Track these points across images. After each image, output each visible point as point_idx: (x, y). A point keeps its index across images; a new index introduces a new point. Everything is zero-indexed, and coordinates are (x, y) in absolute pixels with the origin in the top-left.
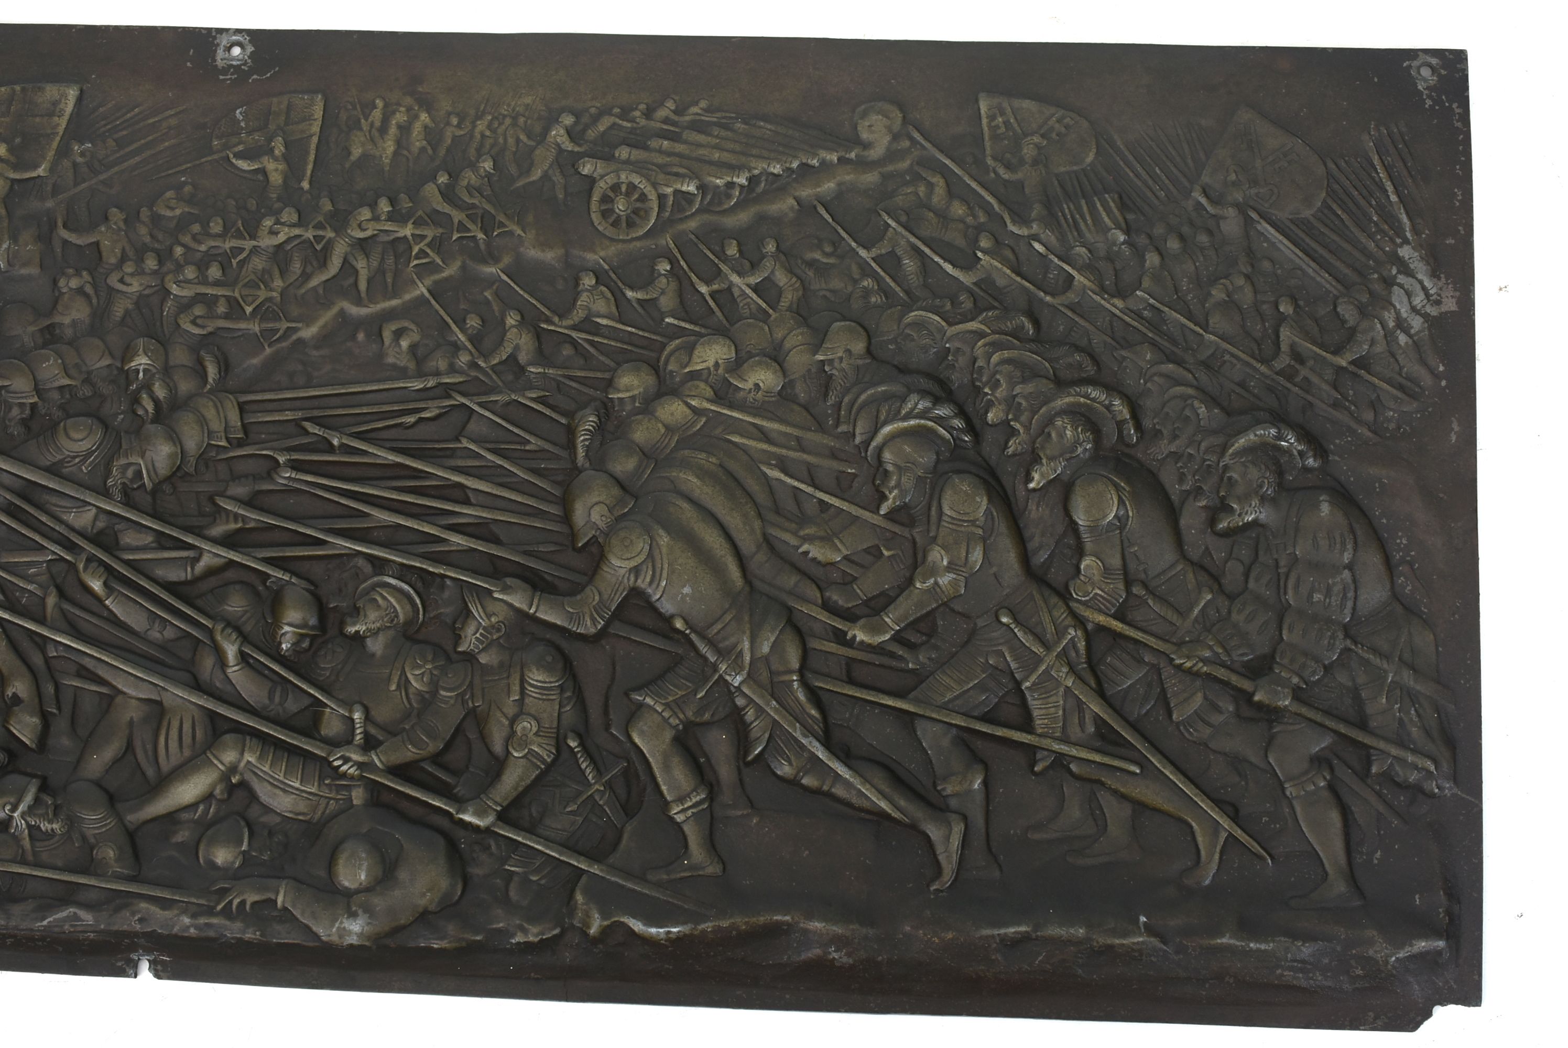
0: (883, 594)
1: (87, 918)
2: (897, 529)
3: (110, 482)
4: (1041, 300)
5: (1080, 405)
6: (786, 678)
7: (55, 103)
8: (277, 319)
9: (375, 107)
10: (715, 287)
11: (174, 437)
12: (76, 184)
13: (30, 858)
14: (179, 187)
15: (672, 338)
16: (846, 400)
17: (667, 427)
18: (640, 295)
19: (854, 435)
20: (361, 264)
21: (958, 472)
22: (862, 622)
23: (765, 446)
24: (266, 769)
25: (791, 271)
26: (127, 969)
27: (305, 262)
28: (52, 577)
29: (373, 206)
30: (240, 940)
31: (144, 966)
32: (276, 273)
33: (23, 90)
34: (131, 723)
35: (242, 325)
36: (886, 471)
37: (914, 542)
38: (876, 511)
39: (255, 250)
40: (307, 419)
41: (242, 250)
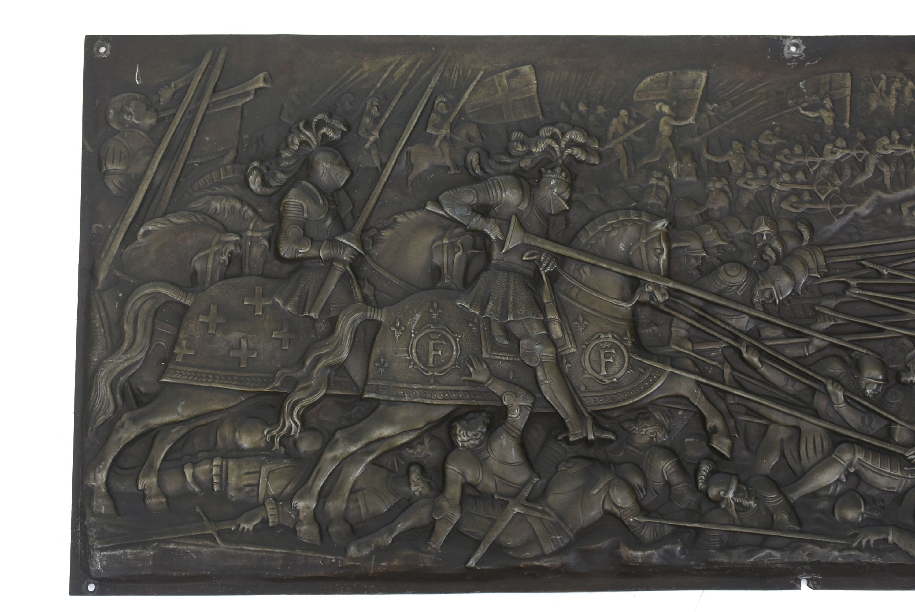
1: (777, 555)
3: (755, 300)
7: (695, 81)
8: (841, 203)
9: (881, 79)
11: (790, 274)
12: (711, 128)
13: (738, 522)
14: (772, 128)
20: (886, 170)
24: (869, 463)
26: (794, 585)
27: (852, 169)
28: (725, 358)
29: (889, 136)
30: (869, 563)
31: (804, 584)
32: (836, 175)
33: (674, 74)
34: (782, 441)
35: (820, 207)
39: (823, 163)
40: (863, 260)
41: (815, 163)
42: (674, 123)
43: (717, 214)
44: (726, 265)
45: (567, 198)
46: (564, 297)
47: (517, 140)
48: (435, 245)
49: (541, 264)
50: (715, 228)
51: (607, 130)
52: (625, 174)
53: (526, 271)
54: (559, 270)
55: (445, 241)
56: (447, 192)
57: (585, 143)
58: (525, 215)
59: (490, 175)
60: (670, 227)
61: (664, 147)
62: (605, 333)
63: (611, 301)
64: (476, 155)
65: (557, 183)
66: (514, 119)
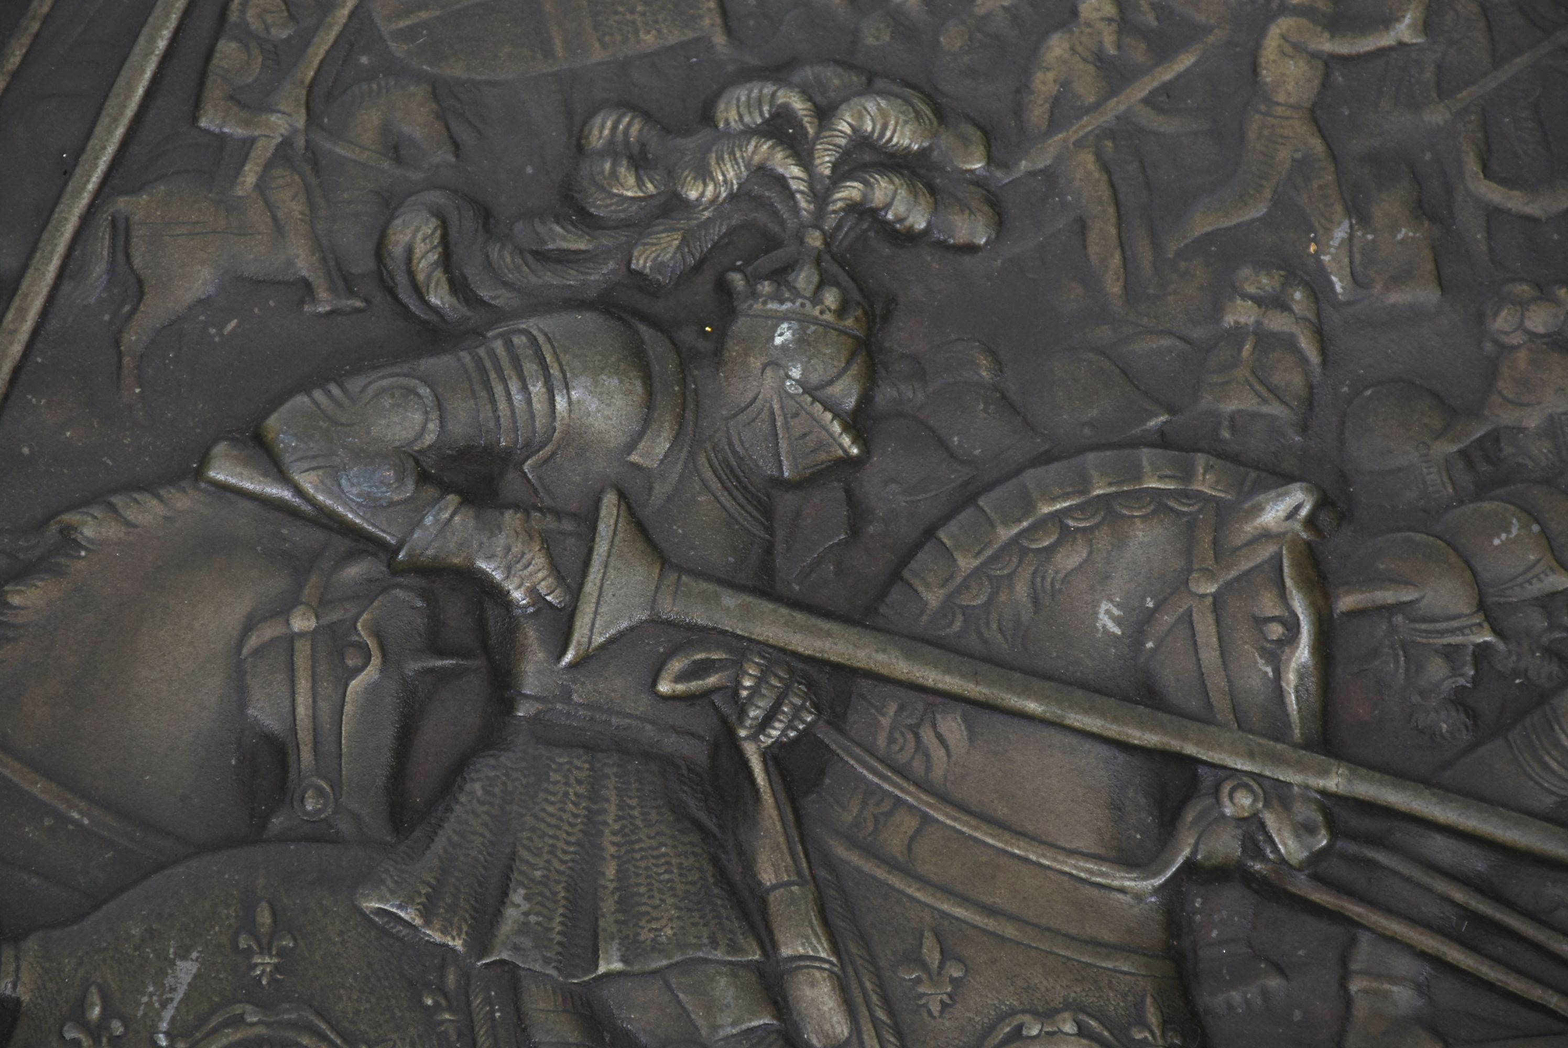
42: (1327, 45)
43: (1541, 450)
45: (850, 403)
46: (854, 858)
47: (612, 150)
48: (253, 641)
49: (742, 713)
50: (1531, 514)
51: (1023, 88)
52: (1115, 289)
53: (671, 743)
54: (825, 734)
55: (301, 622)
56: (301, 400)
57: (924, 153)
58: (661, 490)
59: (498, 315)
60: (1325, 518)
61: (1284, 155)
62: (1047, 1014)
63: (1069, 866)
64: (430, 227)
65: (801, 341)
66: (598, 55)
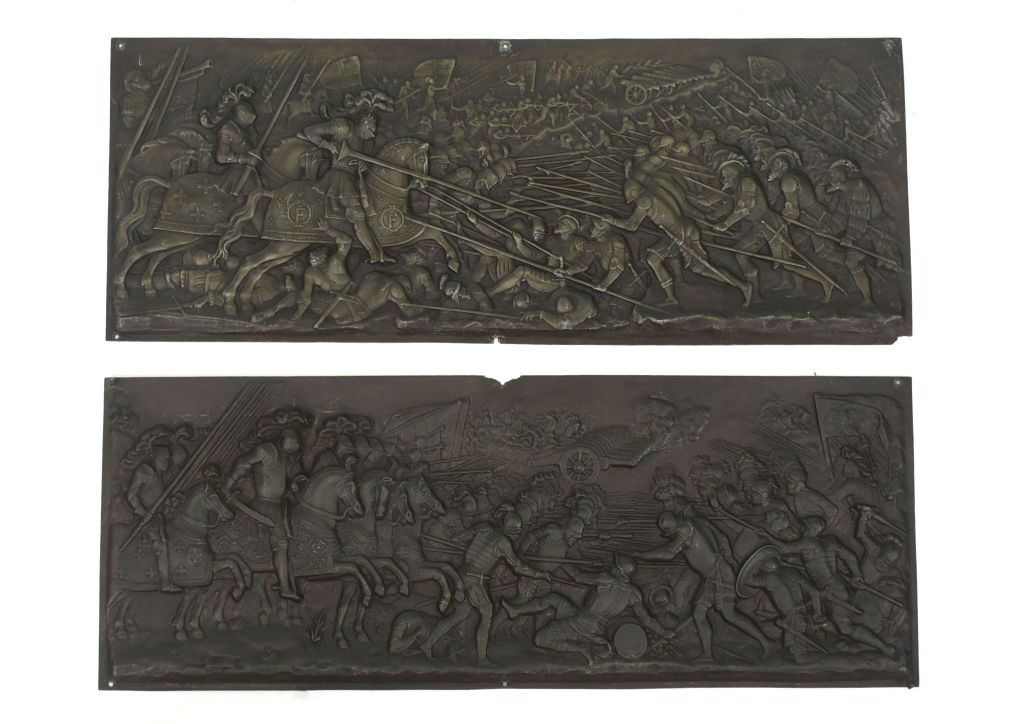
0: (724, 216)
1: (480, 325)
2: (727, 195)
3: (476, 188)
4: (770, 122)
5: (783, 154)
6: (695, 242)
7: (448, 65)
8: (526, 134)
9: (553, 64)
10: (667, 120)
11: (496, 173)
12: (456, 91)
13: (459, 306)
14: (490, 92)
15: (654, 137)
16: (710, 155)
17: (654, 165)
18: (643, 123)
19: (713, 166)
20: (552, 116)
21: (746, 176)
22: (718, 224)
23: (684, 170)
24: (533, 276)
25: (690, 114)
26: (489, 341)
27: (534, 115)
28: (458, 219)
29: (555, 96)
30: (529, 329)
31: (496, 340)
32: (525, 119)
33: (437, 61)
34: (487, 264)
35: (515, 136)
36: (723, 177)
37: (733, 199)
38: (721, 190)
39: (517, 112)
40: (538, 166)
41: (513, 112)
42: (435, 89)
43: (458, 140)
44: (461, 169)
45: (374, 130)
46: (371, 185)
47: (348, 98)
48: (301, 156)
49: (359, 167)
50: (455, 147)
51: (398, 92)
52: (407, 118)
53: (350, 171)
54: (369, 170)
55: (307, 154)
56: (308, 128)
57: (385, 100)
58: (351, 140)
59: (333, 118)
60: (431, 147)
61: (429, 103)
62: (392, 205)
63: (396, 188)
64: (325, 107)
65: (368, 123)
66: (347, 87)
